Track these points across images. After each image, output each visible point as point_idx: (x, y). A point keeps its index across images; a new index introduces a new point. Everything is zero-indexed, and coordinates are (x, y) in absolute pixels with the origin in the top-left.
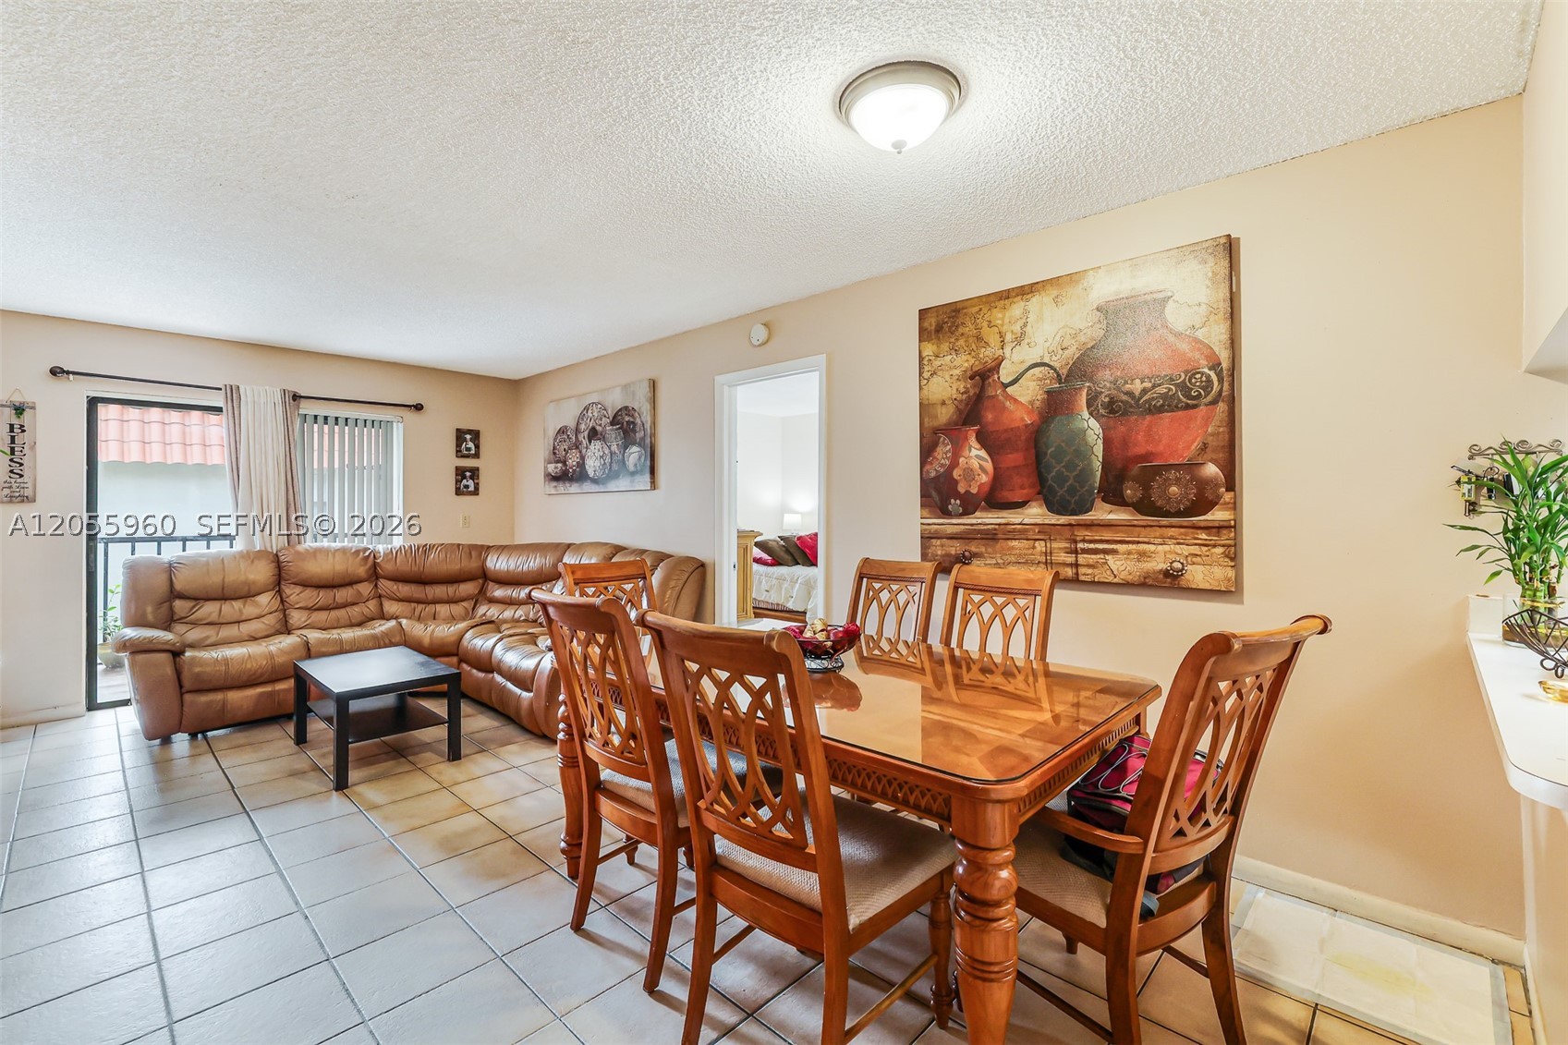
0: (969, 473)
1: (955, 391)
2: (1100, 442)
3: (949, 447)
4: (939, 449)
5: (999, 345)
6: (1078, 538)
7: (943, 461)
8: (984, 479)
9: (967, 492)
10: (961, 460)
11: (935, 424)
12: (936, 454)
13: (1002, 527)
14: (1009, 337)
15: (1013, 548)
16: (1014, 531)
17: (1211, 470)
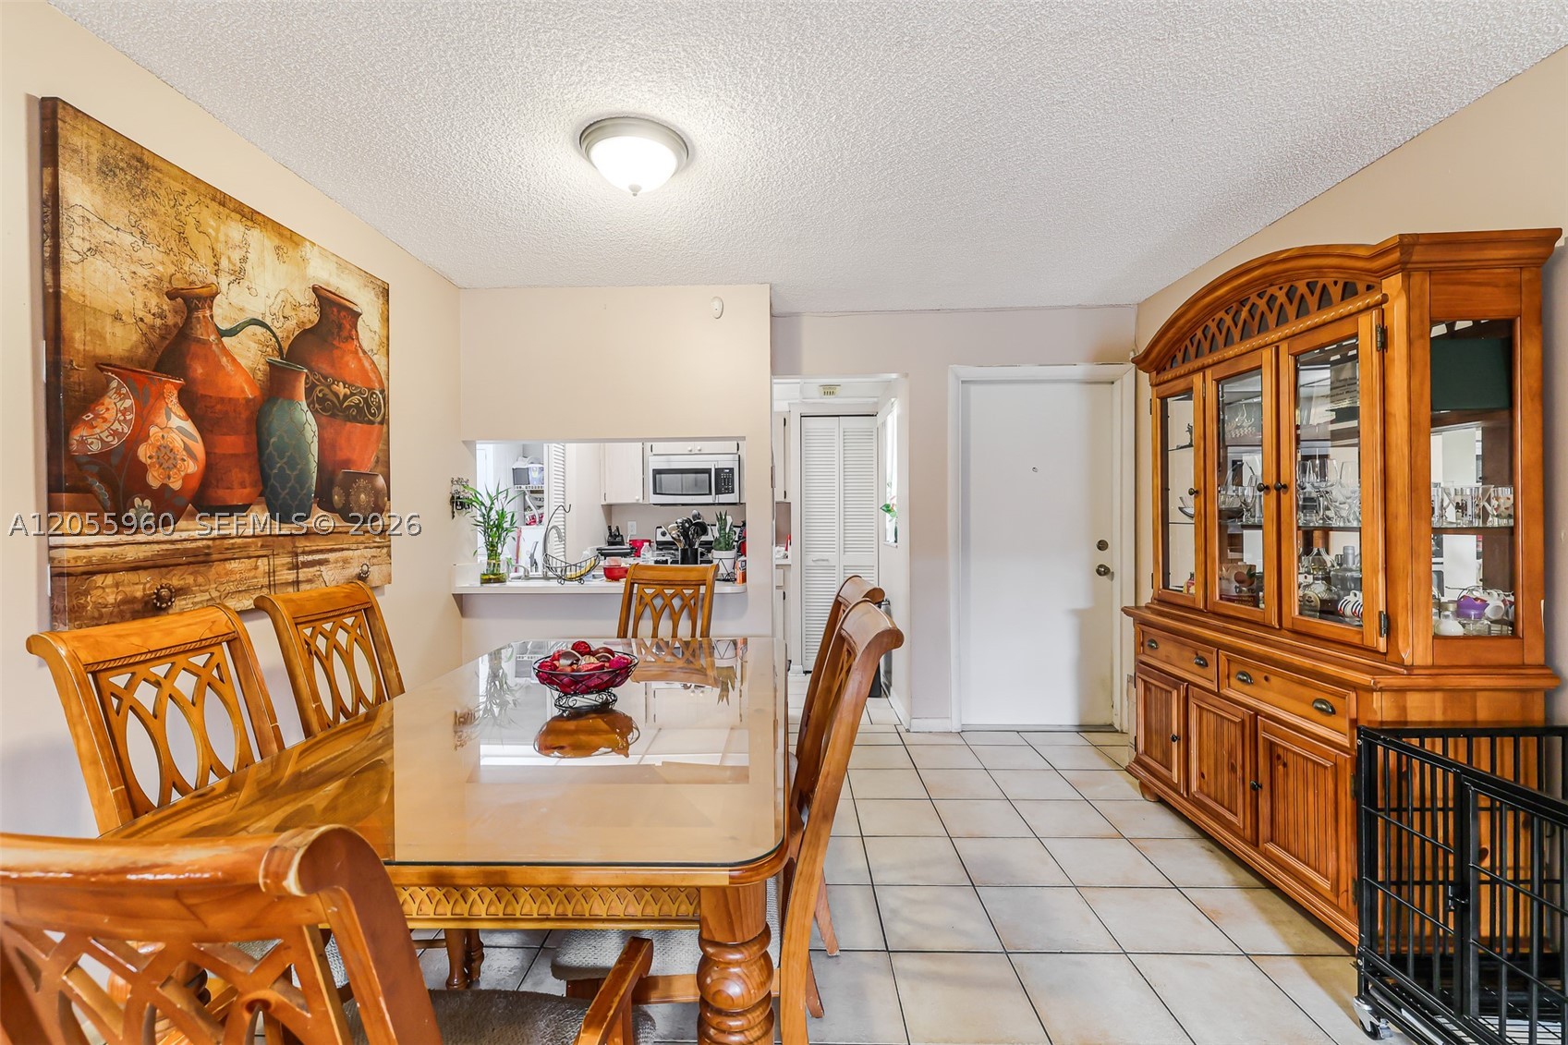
0: (166, 454)
1: (139, 306)
2: (316, 439)
3: (128, 403)
4: (107, 401)
5: (210, 268)
6: (300, 550)
7: (116, 426)
8: (192, 467)
9: (164, 487)
10: (153, 430)
11: (100, 351)
12: (101, 409)
13: (218, 542)
14: (224, 263)
15: (232, 572)
16: (233, 547)
17: (380, 481)
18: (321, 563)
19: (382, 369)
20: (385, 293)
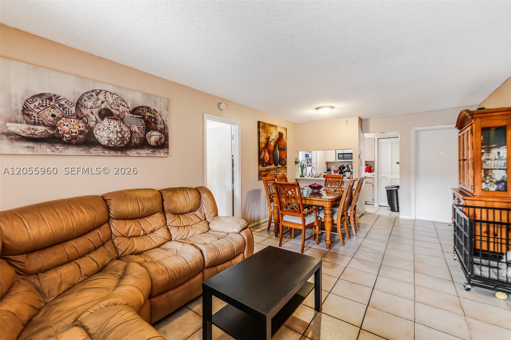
0: (266, 158)
1: (265, 141)
2: (279, 154)
3: (264, 152)
5: (270, 134)
6: (277, 170)
9: (266, 162)
10: (265, 155)
13: (270, 168)
17: (286, 159)
18: (279, 172)
19: (286, 142)
20: (286, 130)
